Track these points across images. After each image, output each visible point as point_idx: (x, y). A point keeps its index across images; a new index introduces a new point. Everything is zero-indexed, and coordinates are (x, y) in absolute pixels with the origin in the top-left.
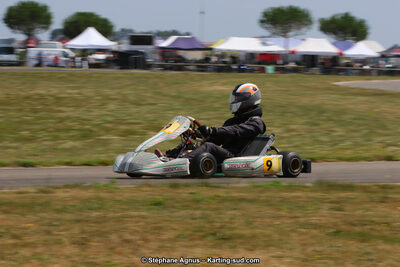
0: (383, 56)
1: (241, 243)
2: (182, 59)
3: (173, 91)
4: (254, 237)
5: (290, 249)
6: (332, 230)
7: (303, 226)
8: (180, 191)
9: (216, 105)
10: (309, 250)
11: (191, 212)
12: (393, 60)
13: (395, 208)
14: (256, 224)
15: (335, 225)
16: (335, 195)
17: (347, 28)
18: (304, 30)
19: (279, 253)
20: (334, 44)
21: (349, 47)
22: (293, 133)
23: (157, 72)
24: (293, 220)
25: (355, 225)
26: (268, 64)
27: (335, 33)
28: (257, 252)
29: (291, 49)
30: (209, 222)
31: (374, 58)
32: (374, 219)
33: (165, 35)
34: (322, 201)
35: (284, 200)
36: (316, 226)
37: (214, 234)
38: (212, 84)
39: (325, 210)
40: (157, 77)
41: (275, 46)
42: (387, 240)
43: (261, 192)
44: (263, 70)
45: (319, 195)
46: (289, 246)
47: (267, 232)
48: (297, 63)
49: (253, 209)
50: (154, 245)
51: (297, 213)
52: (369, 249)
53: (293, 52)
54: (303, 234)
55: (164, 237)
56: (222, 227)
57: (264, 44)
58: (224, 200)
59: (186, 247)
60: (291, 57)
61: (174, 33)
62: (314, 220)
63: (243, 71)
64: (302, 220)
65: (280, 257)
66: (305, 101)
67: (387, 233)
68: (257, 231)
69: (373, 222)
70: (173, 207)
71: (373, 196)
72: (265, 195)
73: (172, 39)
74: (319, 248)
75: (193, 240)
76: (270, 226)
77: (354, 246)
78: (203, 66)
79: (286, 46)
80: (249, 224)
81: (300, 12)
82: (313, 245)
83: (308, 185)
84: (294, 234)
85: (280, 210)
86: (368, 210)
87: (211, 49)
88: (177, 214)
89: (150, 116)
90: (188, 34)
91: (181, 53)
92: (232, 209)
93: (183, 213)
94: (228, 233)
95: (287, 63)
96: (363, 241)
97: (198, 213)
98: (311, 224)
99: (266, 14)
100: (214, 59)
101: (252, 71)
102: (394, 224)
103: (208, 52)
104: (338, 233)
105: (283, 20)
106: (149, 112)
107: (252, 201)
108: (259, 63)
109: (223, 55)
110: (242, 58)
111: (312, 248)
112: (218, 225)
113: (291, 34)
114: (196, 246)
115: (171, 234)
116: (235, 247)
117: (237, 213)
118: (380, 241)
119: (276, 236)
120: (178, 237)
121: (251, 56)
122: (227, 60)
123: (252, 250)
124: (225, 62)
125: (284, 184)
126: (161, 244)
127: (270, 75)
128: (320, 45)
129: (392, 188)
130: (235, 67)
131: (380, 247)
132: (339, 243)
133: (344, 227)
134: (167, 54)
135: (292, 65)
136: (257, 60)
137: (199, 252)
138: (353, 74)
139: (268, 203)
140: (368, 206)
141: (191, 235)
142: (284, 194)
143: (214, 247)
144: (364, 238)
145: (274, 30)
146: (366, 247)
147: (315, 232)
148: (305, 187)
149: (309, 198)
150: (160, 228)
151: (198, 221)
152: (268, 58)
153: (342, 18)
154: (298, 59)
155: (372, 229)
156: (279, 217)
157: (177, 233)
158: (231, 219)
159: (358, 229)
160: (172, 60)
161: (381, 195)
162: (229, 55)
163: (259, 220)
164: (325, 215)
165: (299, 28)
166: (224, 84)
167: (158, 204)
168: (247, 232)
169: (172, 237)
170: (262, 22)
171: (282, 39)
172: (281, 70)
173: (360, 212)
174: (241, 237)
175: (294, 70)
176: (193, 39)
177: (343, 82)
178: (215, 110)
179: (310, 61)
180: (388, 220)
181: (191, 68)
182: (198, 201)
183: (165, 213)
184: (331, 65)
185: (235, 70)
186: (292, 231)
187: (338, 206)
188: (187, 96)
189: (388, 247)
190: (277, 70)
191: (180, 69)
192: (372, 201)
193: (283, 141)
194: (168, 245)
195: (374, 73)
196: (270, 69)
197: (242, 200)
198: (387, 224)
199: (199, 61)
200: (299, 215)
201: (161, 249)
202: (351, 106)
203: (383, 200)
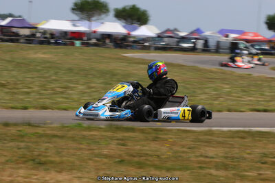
0: (160, 36)
1: (53, 167)
2: (17, 35)
3: (7, 57)
4: (62, 163)
5: (88, 172)
6: (117, 160)
7: (97, 156)
8: (10, 128)
9: (39, 68)
10: (101, 173)
11: (17, 143)
12: (166, 39)
13: (163, 145)
14: (64, 153)
15: (120, 156)
16: (120, 135)
17: (134, 16)
18: (103, 16)
19: (79, 175)
20: (124, 27)
21: (135, 29)
22: (93, 90)
24: (91, 152)
25: (134, 156)
26: (77, 40)
27: (125, 19)
28: (64, 174)
29: (94, 30)
30: (30, 151)
31: (153, 38)
32: (149, 152)
33: (4, 17)
34: (111, 138)
35: (84, 137)
36: (106, 156)
37: (33, 160)
38: (36, 53)
39: (113, 145)
41: (82, 27)
42: (157, 167)
43: (68, 131)
44: (73, 44)
45: (109, 134)
46: (87, 170)
47: (72, 159)
48: (98, 40)
49: (62, 142)
51: (94, 146)
52: (144, 174)
53: (95, 32)
54: (97, 161)
56: (39, 155)
57: (74, 25)
58: (41, 136)
59: (13, 168)
60: (93, 35)
61: (11, 15)
62: (105, 152)
63: (59, 44)
64: (96, 151)
65: (80, 178)
66: (103, 67)
67: (157, 163)
68: (64, 159)
69: (147, 154)
70: (5, 140)
71: (147, 135)
72: (71, 133)
73: (9, 19)
74: (108, 172)
75: (17, 163)
76: (74, 155)
77: (133, 171)
78: (30, 39)
79: (90, 27)
80: (58, 153)
81: (101, 3)
82: (104, 169)
83: (102, 126)
84: (91, 162)
85: (81, 144)
86: (144, 146)
87: (36, 28)
88: (8, 145)
90: (20, 17)
91: (15, 30)
92: (46, 143)
93: (11, 144)
94: (43, 159)
95: (90, 39)
96: (140, 168)
97: (22, 145)
98: (104, 155)
99: (76, 4)
100: (38, 35)
101: (65, 44)
102: (162, 157)
103: (34, 30)
104: (122, 162)
105: (88, 9)
108: (70, 39)
109: (44, 32)
110: (58, 35)
112: (36, 153)
113: (93, 19)
114: (20, 168)
115: (3, 159)
116: (48, 169)
117: (51, 146)
118: (152, 169)
119: (77, 163)
120: (7, 161)
121: (65, 33)
122: (48, 36)
123: (60, 172)
124: (45, 38)
125: (85, 125)
127: (78, 48)
128: (115, 27)
129: (161, 130)
130: (52, 41)
132: (123, 169)
133: (127, 158)
134: (4, 30)
135: (94, 41)
136: (69, 37)
137: (22, 172)
138: (137, 48)
139: (73, 139)
140: (144, 143)
141: (17, 160)
142: (85, 133)
143: (32, 169)
144: (140, 166)
145: (82, 16)
146: (142, 172)
147: (105, 160)
148: (100, 128)
149: (102, 136)
151: (22, 150)
152: (77, 36)
153: (131, 8)
154: (99, 37)
155: (146, 160)
156: (81, 149)
157: (7, 158)
158: (46, 149)
159: (136, 159)
161: (154, 135)
162: (49, 32)
163: (66, 150)
164: (113, 148)
165: (100, 15)
166: (44, 53)
168: (57, 159)
169: (3, 161)
170: (73, 9)
171: (87, 22)
172: (86, 44)
173: (138, 147)
174: (52, 162)
175: (95, 45)
176: (23, 20)
177: (130, 54)
178: (38, 71)
180: (159, 153)
181: (22, 41)
182: (22, 136)
184: (121, 42)
185: (53, 43)
186: (90, 159)
187: (123, 142)
188: (18, 61)
189: (158, 173)
190: (83, 44)
191: (12, 41)
192: (147, 139)
193: (85, 95)
195: (152, 49)
196: (78, 43)
197: (55, 136)
198: (158, 156)
199: (27, 36)
200: (95, 148)
202: (135, 72)
203: (155, 139)
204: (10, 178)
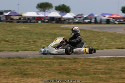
0: (75, 18)
1: (30, 76)
2: (12, 19)
3: (9, 29)
4: (34, 74)
5: (45, 78)
6: (58, 72)
7: (49, 70)
8: (11, 60)
9: (23, 33)
10: (51, 78)
11: (14, 66)
12: (78, 19)
13: (78, 65)
14: (35, 70)
15: (59, 70)
16: (59, 61)
17: (64, 9)
18: (50, 9)
19: (42, 79)
20: (59, 14)
21: (64, 15)
22: (47, 42)
23: (4, 23)
24: (46, 69)
25: (66, 70)
26: (39, 20)
27: (60, 11)
28: (35, 79)
29: (46, 16)
30: (20, 70)
31: (72, 18)
32: (71, 68)
33: (7, 11)
34: (55, 63)
35: (43, 63)
36: (53, 71)
37: (22, 73)
38: (21, 27)
39: (56, 65)
40: (4, 24)
41: (41, 15)
42: (76, 75)
43: (36, 60)
44: (37, 22)
45: (54, 61)
46: (45, 77)
47: (38, 72)
48: (48, 20)
49: (34, 65)
50: (3, 77)
51: (48, 66)
52: (70, 78)
53: (47, 16)
54: (49, 73)
55: (6, 74)
56: (24, 71)
57: (38, 14)
58: (25, 62)
59: (13, 77)
60: (46, 18)
61: (10, 11)
62: (53, 68)
63: (31, 22)
64: (49, 69)
66: (51, 32)
67: (76, 73)
68: (35, 72)
69: (71, 69)
70: (9, 65)
71: (71, 61)
73: (9, 13)
74: (54, 77)
75: (15, 75)
76: (39, 70)
77: (65, 77)
78: (19, 21)
79: (45, 15)
80: (32, 70)
81: (49, 4)
83: (51, 58)
84: (46, 73)
85: (42, 66)
86: (69, 65)
87: (21, 16)
88: (10, 67)
89: (2, 37)
90: (14, 11)
91: (12, 17)
92: (27, 65)
93: (12, 67)
94: (26, 73)
95: (45, 20)
96: (68, 75)
97: (17, 67)
98: (52, 70)
99: (38, 5)
100: (22, 19)
101: (34, 22)
102: (78, 70)
103: (20, 17)
104: (60, 73)
105: (44, 7)
106: (2, 35)
107: (33, 63)
108: (36, 20)
109: (25, 17)
110: (31, 18)
111: (52, 77)
112: (22, 70)
113: (46, 11)
114: (16, 77)
115: (8, 73)
116: (28, 77)
117: (29, 67)
118: (73, 75)
119: (41, 74)
120: (10, 74)
121: (34, 18)
122: (26, 19)
123: (33, 78)
124: (25, 20)
125: (44, 57)
126: (5, 76)
127: (40, 24)
128: (55, 14)
129: (77, 58)
130: (29, 21)
131: (74, 77)
132: (61, 76)
133: (62, 71)
134: (7, 17)
135: (47, 20)
137: (17, 79)
138: (65, 23)
139: (39, 63)
140: (70, 64)
141: (14, 73)
142: (44, 61)
143: (21, 77)
144: (68, 74)
145: (41, 10)
146: (69, 77)
147: (53, 72)
148: (50, 58)
149: (51, 62)
150: (5, 71)
151: (16, 69)
152: (39, 18)
153: (62, 6)
154: (49, 19)
155: (71, 71)
156: (42, 68)
157: (10, 73)
158: (27, 68)
159: (66, 71)
160: (9, 19)
161: (74, 61)
162: (27, 17)
163: (36, 69)
164: (56, 67)
165: (49, 9)
166: (25, 27)
167: (4, 64)
168: (32, 72)
169: (9, 74)
170: (37, 7)
171: (43, 13)
172: (43, 22)
173: (67, 66)
174: (30, 74)
175: (47, 22)
176: (16, 13)
177: (62, 26)
178: (22, 35)
179: (52, 19)
180: (76, 68)
181: (15, 21)
182: (16, 63)
183: (6, 67)
184: (59, 21)
185: (29, 22)
187: (60, 64)
188: (14, 30)
189: (76, 77)
190: (42, 22)
191: (11, 22)
193: (44, 44)
194: (7, 77)
195: (72, 23)
196: (40, 22)
197: (30, 62)
198: (76, 70)
199: (17, 20)
200: (48, 67)
201: (5, 78)
202: (65, 33)
203: (74, 62)
204: (12, 82)
